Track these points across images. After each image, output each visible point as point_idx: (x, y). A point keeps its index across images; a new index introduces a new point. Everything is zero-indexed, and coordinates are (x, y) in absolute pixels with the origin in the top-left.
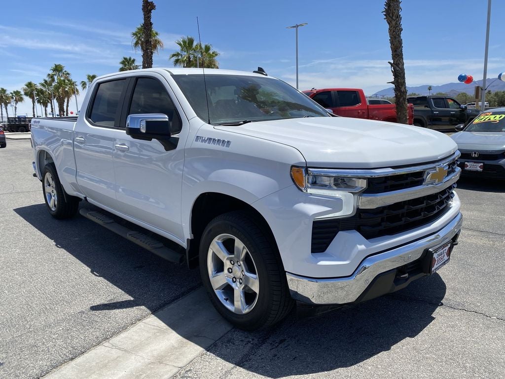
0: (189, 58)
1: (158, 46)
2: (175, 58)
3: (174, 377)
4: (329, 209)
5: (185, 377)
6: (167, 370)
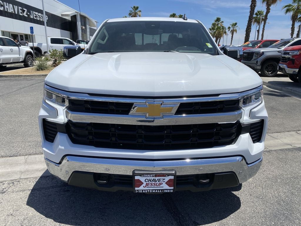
2: (287, 8)
3: (12, 180)
4: (48, 115)
5: (13, 183)
6: (16, 177)
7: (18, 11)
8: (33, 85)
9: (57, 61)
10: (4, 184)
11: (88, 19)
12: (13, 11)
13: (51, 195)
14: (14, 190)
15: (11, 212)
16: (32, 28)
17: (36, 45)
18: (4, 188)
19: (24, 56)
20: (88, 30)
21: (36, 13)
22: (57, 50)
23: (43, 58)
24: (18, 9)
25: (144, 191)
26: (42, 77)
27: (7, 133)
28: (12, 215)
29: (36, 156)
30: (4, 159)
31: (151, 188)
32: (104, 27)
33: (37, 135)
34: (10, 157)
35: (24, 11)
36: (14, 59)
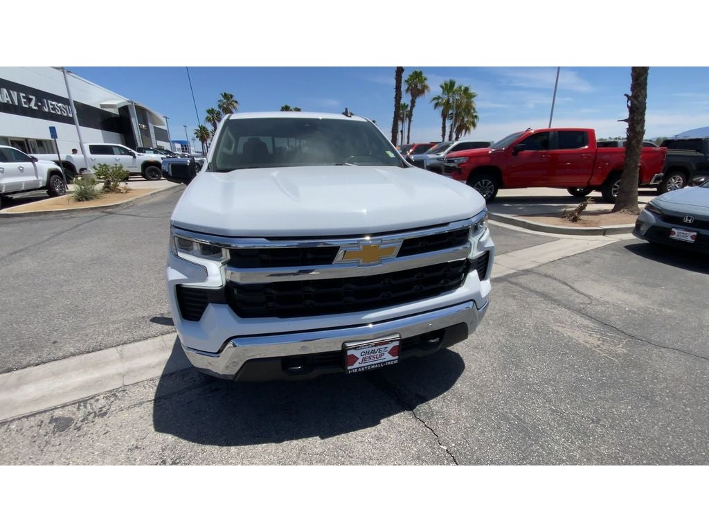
0: (448, 101)
1: (426, 91)
2: (436, 101)
3: (111, 391)
4: (186, 278)
5: (114, 395)
6: (117, 384)
7: (19, 101)
8: (78, 226)
9: (112, 183)
10: (98, 400)
11: (150, 113)
12: (9, 99)
13: (192, 402)
14: (122, 406)
15: (133, 442)
16: (53, 130)
17: (63, 157)
18: (100, 406)
19: (45, 178)
20: (152, 131)
21: (53, 103)
22: (107, 164)
23: (79, 178)
24: (18, 96)
25: (360, 369)
26: (91, 211)
27: (64, 313)
28: (137, 447)
29: (137, 344)
30: (77, 358)
31: (371, 363)
32: (227, 128)
33: (122, 309)
34: (88, 353)
35: (30, 100)
36: (27, 183)
